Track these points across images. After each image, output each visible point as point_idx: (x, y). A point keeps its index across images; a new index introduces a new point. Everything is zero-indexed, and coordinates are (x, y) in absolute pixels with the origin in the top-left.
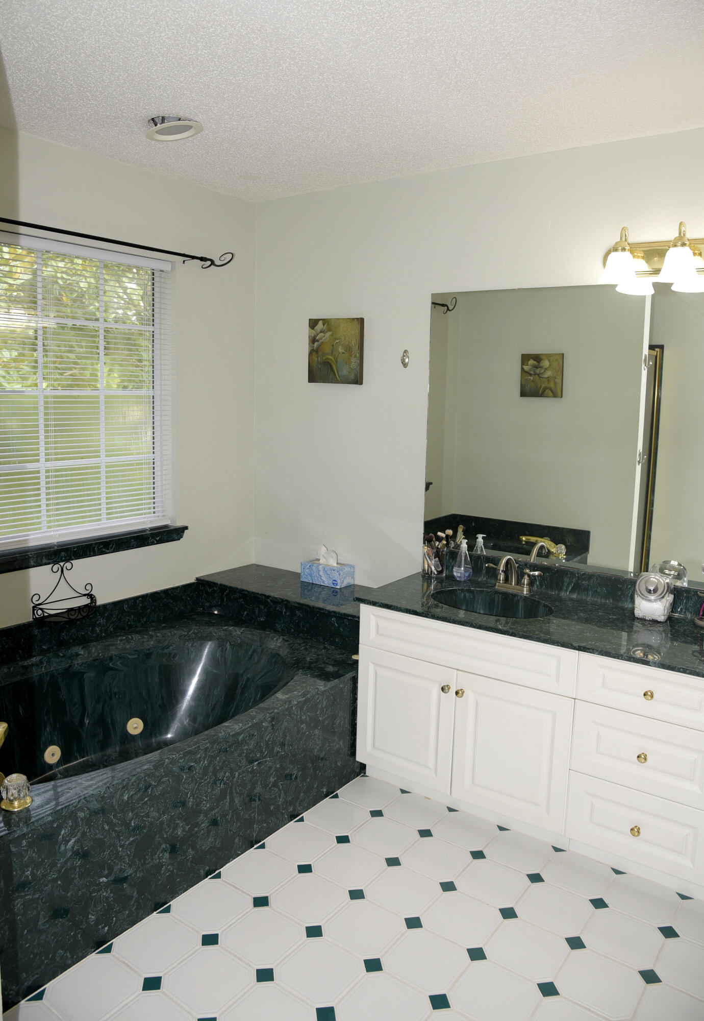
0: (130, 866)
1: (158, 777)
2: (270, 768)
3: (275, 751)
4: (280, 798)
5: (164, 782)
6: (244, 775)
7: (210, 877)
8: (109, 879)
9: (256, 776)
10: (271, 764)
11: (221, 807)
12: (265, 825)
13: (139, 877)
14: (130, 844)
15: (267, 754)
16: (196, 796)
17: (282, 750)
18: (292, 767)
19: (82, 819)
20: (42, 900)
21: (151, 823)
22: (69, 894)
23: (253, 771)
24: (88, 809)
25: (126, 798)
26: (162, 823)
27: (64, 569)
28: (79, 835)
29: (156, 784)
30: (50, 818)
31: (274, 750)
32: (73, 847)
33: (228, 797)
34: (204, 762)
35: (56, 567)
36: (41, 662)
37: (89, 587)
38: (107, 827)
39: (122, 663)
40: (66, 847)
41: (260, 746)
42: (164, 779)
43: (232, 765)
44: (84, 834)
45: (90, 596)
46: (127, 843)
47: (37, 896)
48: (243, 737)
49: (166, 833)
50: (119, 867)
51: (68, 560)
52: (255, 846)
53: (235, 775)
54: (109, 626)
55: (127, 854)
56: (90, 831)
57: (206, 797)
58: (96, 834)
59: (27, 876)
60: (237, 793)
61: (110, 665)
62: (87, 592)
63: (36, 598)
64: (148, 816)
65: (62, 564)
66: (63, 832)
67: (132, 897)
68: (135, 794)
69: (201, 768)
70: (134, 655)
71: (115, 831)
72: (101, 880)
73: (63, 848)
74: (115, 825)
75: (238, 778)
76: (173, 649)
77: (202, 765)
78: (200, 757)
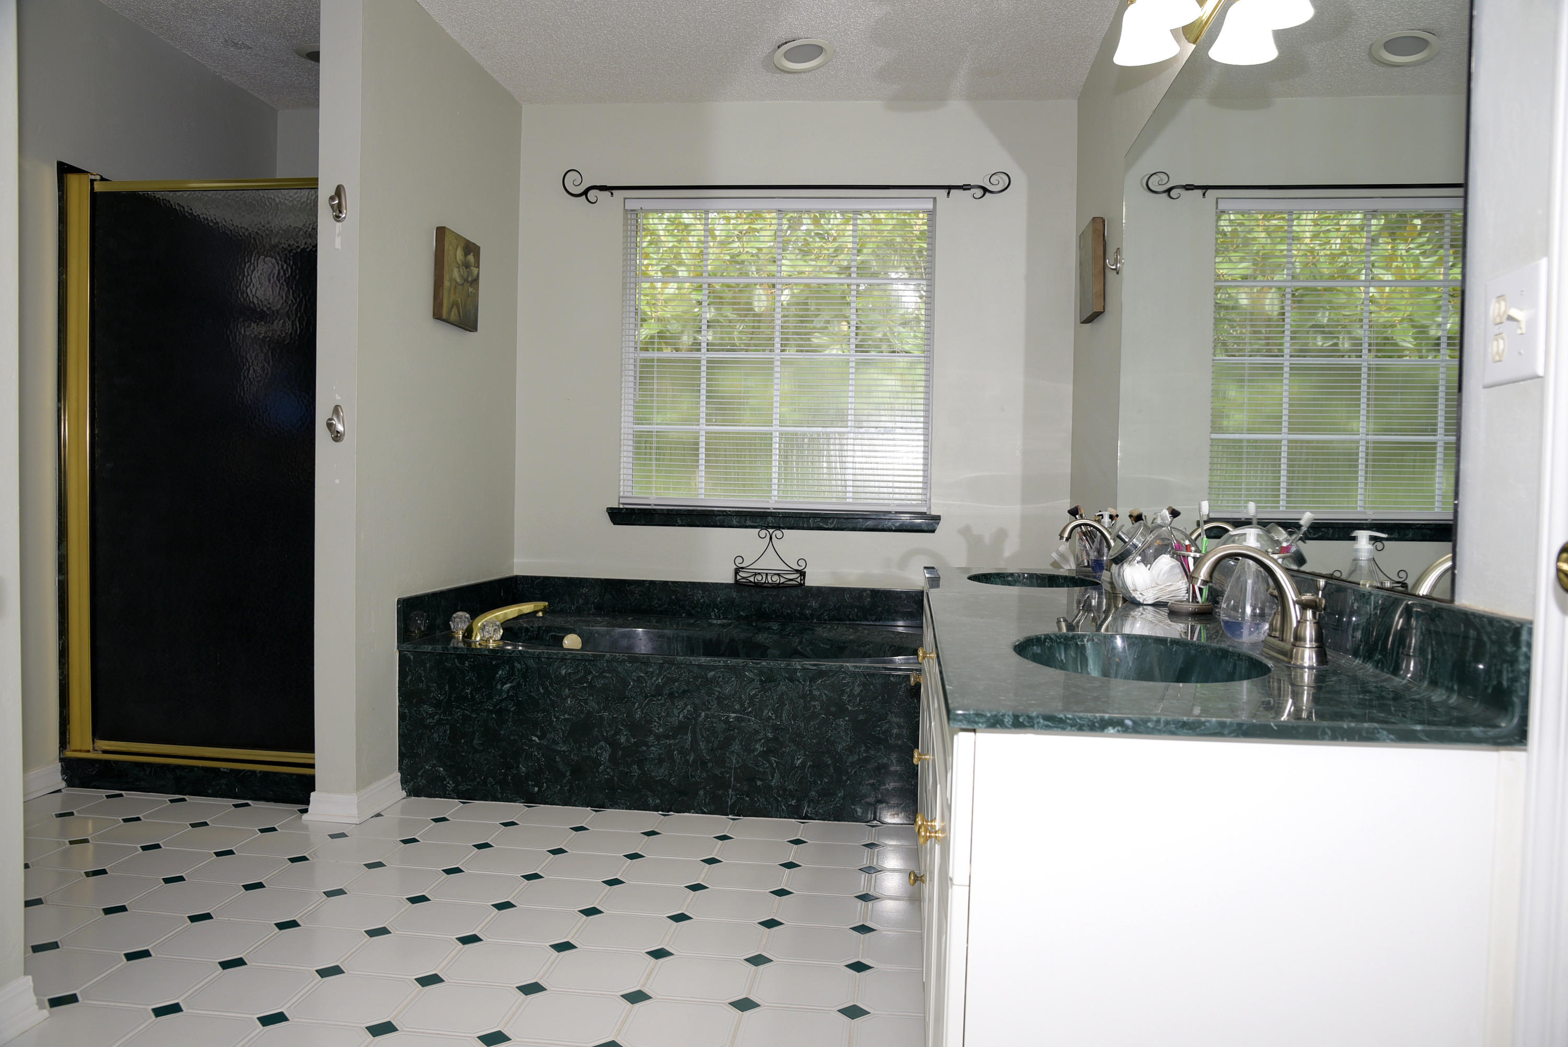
0: (564, 743)
1: (600, 669)
2: (757, 732)
3: (764, 714)
4: (773, 777)
5: (605, 677)
6: (714, 720)
7: (660, 812)
8: (542, 742)
9: (733, 730)
10: (756, 727)
11: (678, 743)
12: (747, 799)
13: (573, 760)
14: (566, 720)
15: (751, 712)
16: (645, 711)
17: (776, 716)
18: (794, 747)
19: (518, 670)
20: (478, 721)
21: (589, 711)
22: (502, 732)
23: (727, 721)
24: (525, 664)
25: (563, 672)
26: (601, 717)
27: (773, 536)
28: (514, 683)
29: (597, 674)
30: (487, 652)
31: (763, 712)
32: (508, 692)
33: (689, 735)
34: (657, 679)
35: (763, 533)
36: (730, 625)
37: (802, 563)
38: (542, 691)
39: (811, 650)
40: (502, 687)
41: (740, 698)
42: (607, 675)
43: (697, 701)
44: (519, 685)
45: (802, 574)
46: (562, 717)
47: (475, 716)
48: (714, 676)
49: (607, 732)
50: (552, 736)
51: (778, 528)
52: (730, 817)
53: (701, 714)
54: (822, 614)
55: (561, 729)
56: (525, 685)
57: (659, 719)
58: (531, 691)
59: (467, 693)
60: (702, 736)
61: (799, 648)
62: (800, 568)
63: (739, 560)
64: (586, 704)
65: (771, 531)
66: (500, 672)
67: (566, 776)
68: (574, 673)
69: (653, 684)
70: (827, 644)
71: (551, 700)
72: (534, 738)
73: (499, 687)
74: (550, 693)
75: (705, 721)
76: (869, 649)
77: (655, 681)
78: (652, 672)
